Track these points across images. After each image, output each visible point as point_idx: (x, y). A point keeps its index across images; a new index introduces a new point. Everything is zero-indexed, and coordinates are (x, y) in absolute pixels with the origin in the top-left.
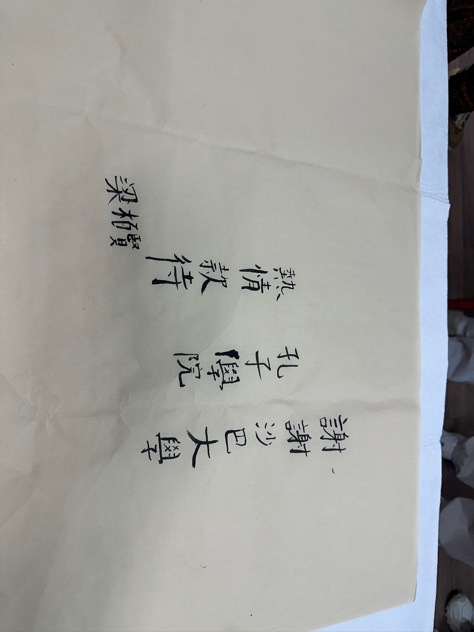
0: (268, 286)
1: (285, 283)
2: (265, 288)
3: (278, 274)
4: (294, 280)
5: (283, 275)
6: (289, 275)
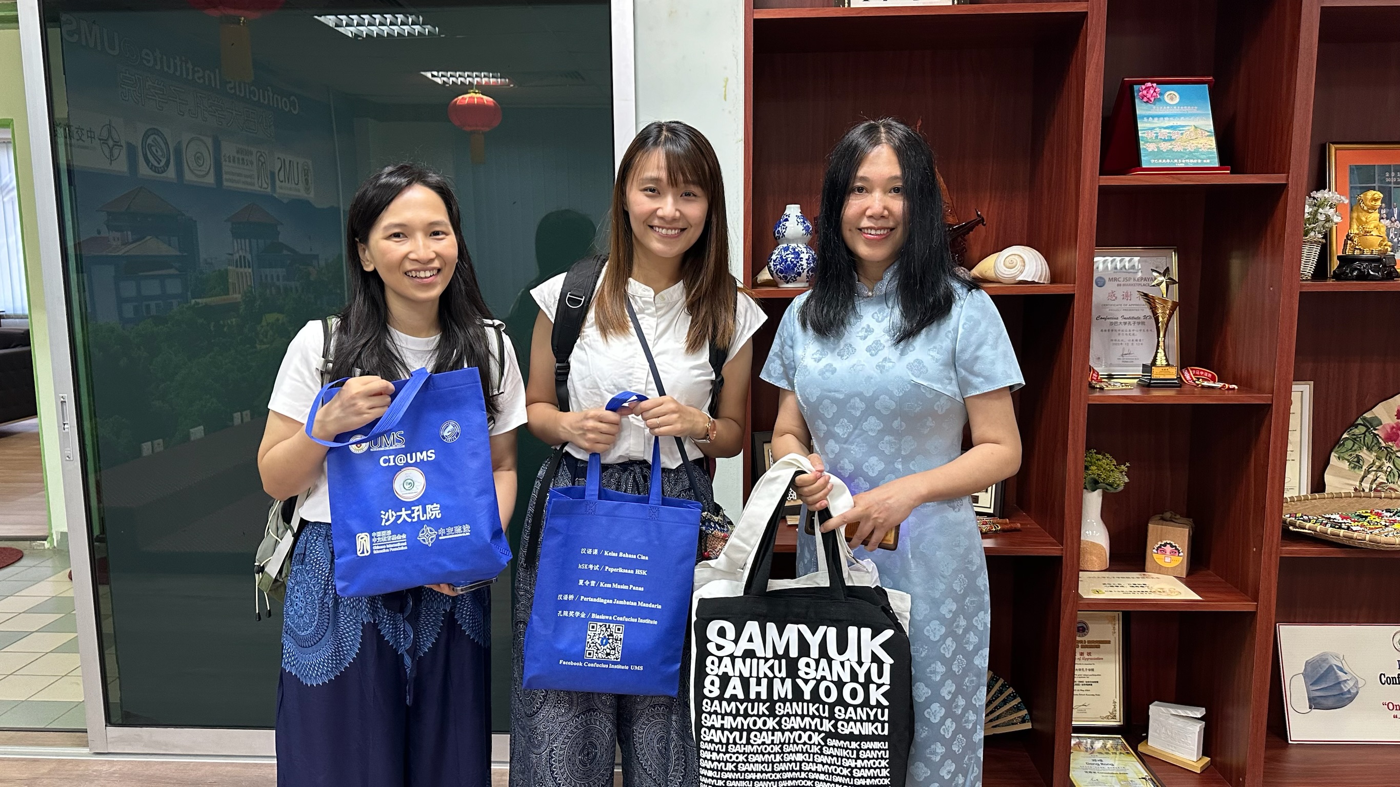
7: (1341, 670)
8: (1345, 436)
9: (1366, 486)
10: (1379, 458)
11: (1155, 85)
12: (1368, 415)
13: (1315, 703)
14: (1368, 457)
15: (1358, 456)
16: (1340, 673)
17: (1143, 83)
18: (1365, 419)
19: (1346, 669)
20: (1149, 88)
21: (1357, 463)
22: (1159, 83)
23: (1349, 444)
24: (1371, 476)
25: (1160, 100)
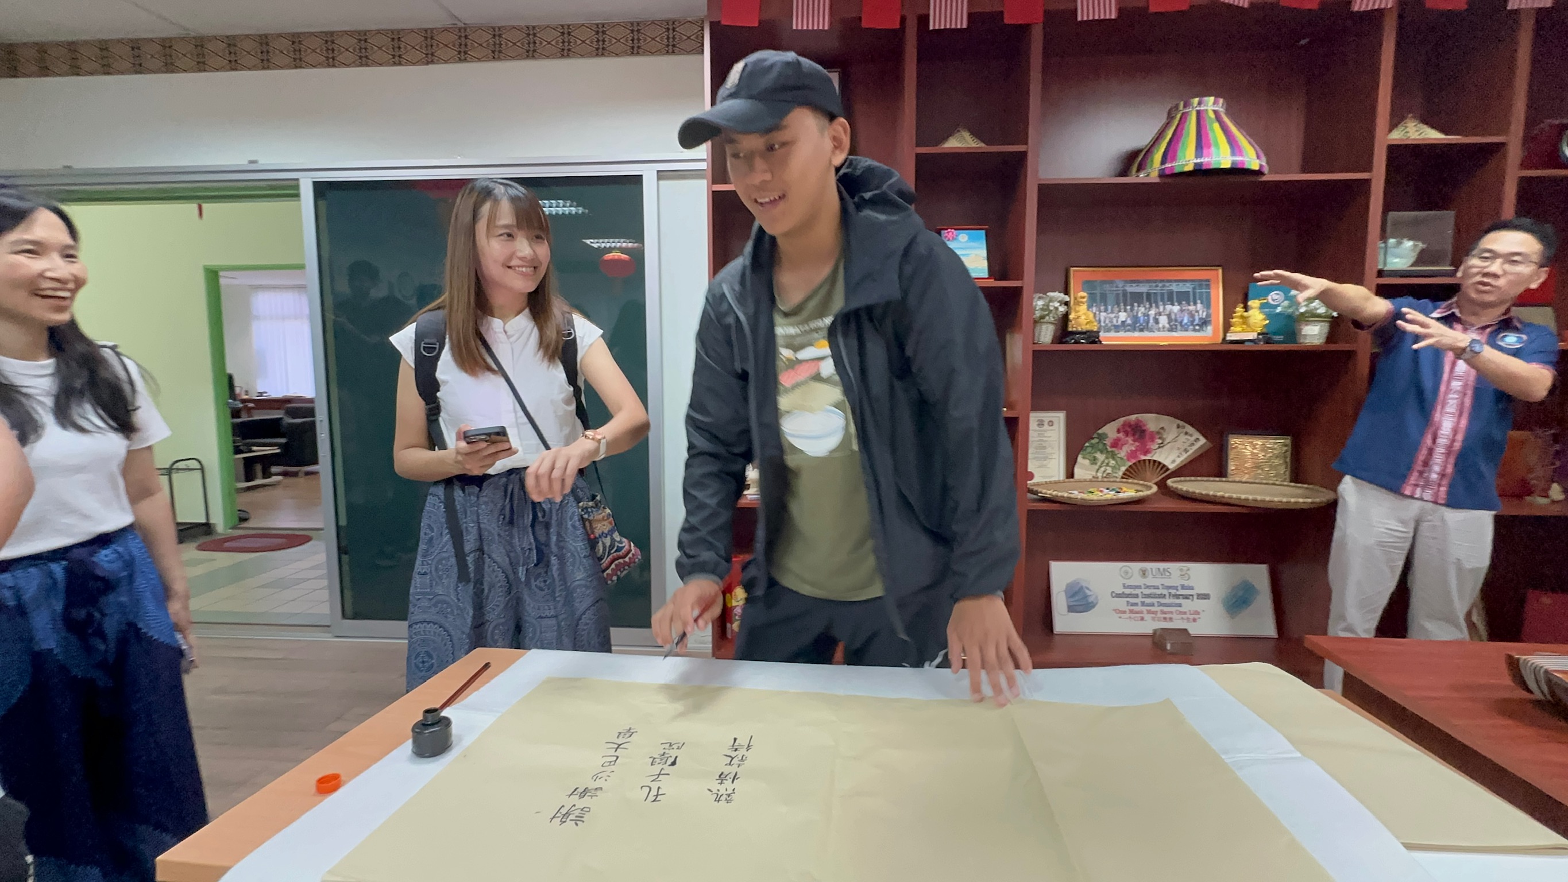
0: (721, 783)
1: (721, 796)
2: (720, 781)
3: (730, 791)
4: (723, 803)
5: (729, 795)
6: (728, 799)
7: (1088, 589)
8: (1087, 444)
9: (1100, 475)
10: (1107, 458)
11: (953, 230)
12: (1100, 431)
13: (1071, 609)
14: (1101, 457)
15: (1095, 457)
16: (1087, 591)
17: (947, 229)
18: (1098, 434)
19: (1091, 588)
20: (948, 232)
21: (1094, 461)
22: (955, 229)
23: (1089, 450)
24: (1103, 469)
25: (955, 239)
